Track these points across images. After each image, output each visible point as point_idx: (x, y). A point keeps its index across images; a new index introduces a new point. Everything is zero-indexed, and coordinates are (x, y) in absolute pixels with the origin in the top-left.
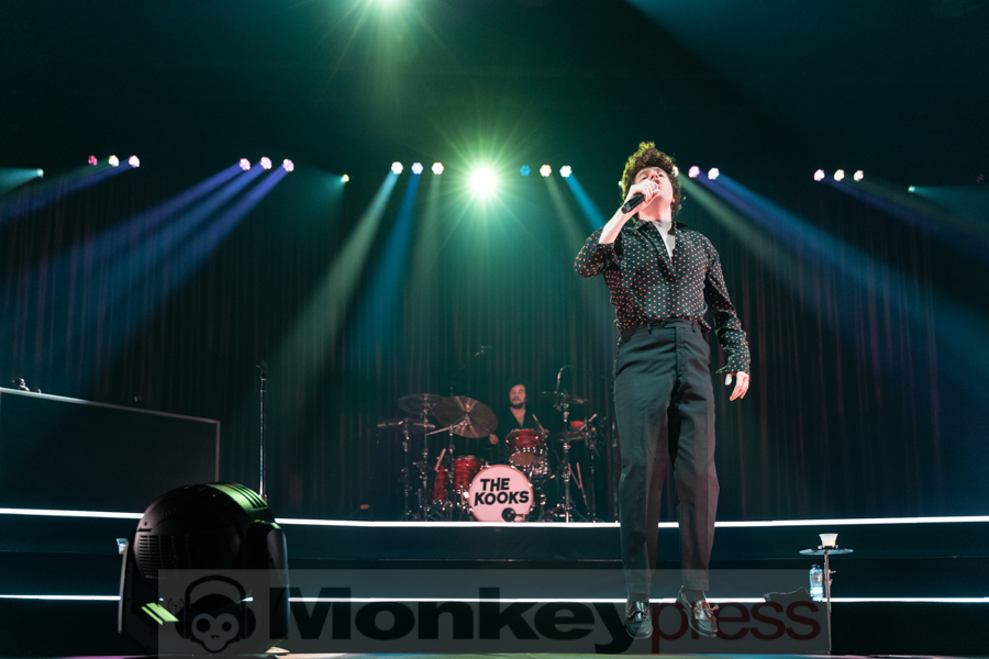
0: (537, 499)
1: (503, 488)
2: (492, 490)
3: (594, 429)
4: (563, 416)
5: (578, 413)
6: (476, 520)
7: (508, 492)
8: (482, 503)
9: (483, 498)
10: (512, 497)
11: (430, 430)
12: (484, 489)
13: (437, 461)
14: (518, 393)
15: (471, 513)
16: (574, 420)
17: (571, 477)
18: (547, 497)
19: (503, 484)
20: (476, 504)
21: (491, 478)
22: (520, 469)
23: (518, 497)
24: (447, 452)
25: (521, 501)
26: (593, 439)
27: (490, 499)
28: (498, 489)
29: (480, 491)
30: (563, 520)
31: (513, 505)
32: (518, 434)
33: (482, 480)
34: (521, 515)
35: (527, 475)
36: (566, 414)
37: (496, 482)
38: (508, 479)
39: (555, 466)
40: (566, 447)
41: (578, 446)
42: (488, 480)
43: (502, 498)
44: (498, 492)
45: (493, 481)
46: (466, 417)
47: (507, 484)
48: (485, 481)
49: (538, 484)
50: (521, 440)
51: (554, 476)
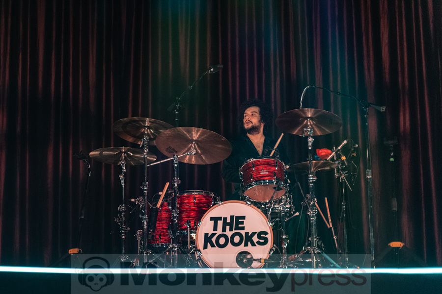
0: (278, 241)
1: (237, 228)
2: (224, 230)
3: (344, 158)
4: (307, 143)
5: (325, 140)
6: (205, 266)
7: (243, 232)
8: (213, 246)
9: (214, 240)
10: (248, 239)
11: (150, 162)
12: (215, 228)
13: (159, 197)
14: (252, 116)
15: (200, 259)
16: (320, 148)
17: (318, 215)
19: (238, 223)
20: (205, 247)
21: (223, 216)
22: (257, 204)
23: (255, 239)
24: (171, 187)
25: (259, 243)
26: (343, 170)
27: (222, 241)
28: (231, 230)
29: (210, 231)
30: (309, 265)
31: (249, 248)
32: (254, 165)
33: (212, 219)
34: (259, 260)
35: (265, 212)
36: (311, 140)
37: (228, 221)
38: (244, 218)
39: (298, 201)
40: (312, 178)
41: (326, 177)
42: (220, 219)
43: (237, 239)
44: (232, 233)
45: (225, 219)
46: (193, 145)
47: (242, 223)
48: (215, 220)
49: (279, 223)
50: (258, 171)
51: (297, 214)
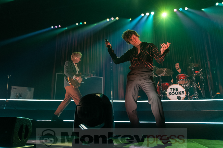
0: (187, 93)
1: (176, 91)
2: (173, 91)
3: (202, 73)
4: (192, 70)
5: (197, 69)
6: (169, 99)
7: (178, 92)
8: (171, 95)
9: (171, 93)
10: (179, 93)
11: (154, 76)
12: (171, 91)
13: (157, 84)
14: (177, 66)
15: (168, 98)
16: (196, 71)
17: (197, 86)
18: (190, 92)
19: (176, 89)
20: (169, 95)
21: (173, 88)
22: (181, 85)
23: (181, 93)
24: (160, 82)
25: (182, 94)
26: (202, 76)
27: (173, 94)
28: (175, 91)
29: (170, 92)
30: (195, 99)
31: (180, 95)
32: (179, 76)
33: (170, 89)
34: (183, 98)
35: (183, 87)
36: (193, 69)
37: (174, 89)
38: (178, 88)
39: (191, 84)
40: (194, 78)
41: (198, 78)
42: (172, 89)
43: (177, 93)
44: (175, 92)
45: (173, 89)
46: (164, 72)
47: (178, 89)
48: (171, 89)
49: (187, 89)
50: (180, 77)
51: (191, 87)
